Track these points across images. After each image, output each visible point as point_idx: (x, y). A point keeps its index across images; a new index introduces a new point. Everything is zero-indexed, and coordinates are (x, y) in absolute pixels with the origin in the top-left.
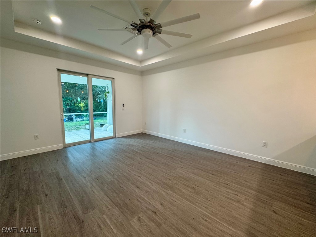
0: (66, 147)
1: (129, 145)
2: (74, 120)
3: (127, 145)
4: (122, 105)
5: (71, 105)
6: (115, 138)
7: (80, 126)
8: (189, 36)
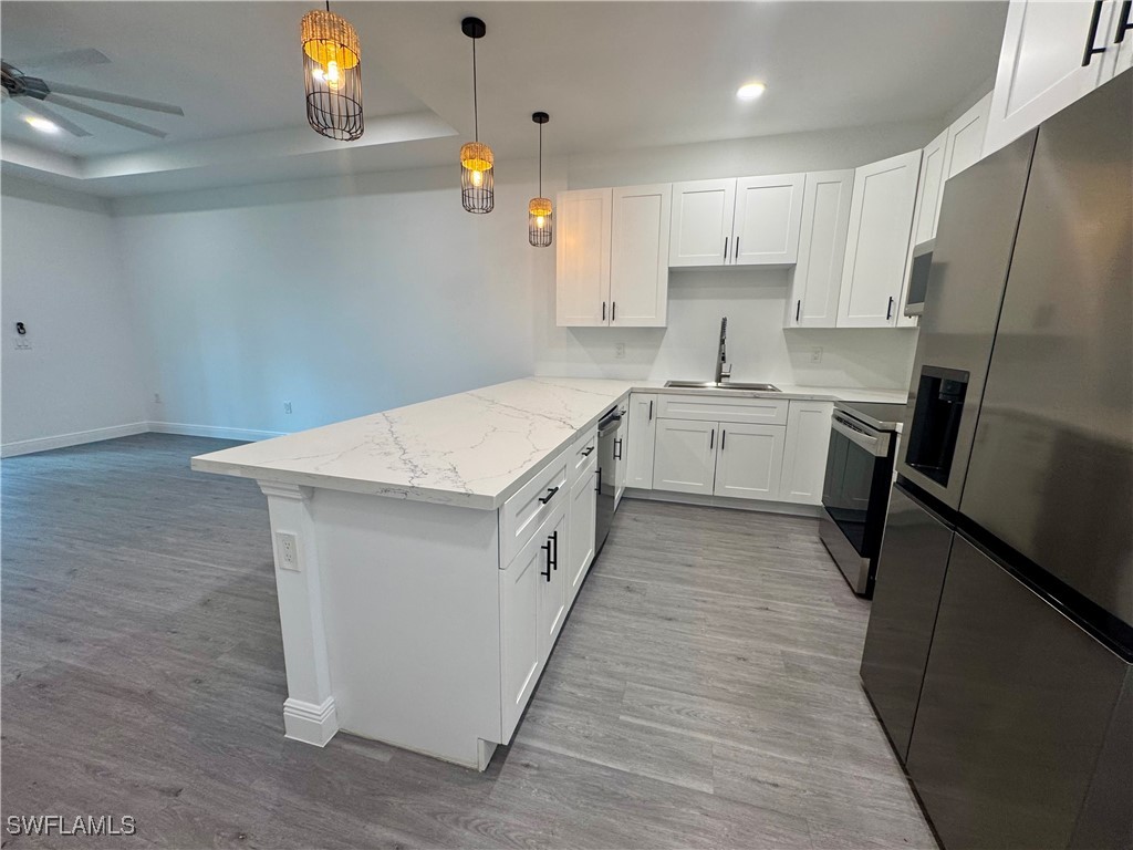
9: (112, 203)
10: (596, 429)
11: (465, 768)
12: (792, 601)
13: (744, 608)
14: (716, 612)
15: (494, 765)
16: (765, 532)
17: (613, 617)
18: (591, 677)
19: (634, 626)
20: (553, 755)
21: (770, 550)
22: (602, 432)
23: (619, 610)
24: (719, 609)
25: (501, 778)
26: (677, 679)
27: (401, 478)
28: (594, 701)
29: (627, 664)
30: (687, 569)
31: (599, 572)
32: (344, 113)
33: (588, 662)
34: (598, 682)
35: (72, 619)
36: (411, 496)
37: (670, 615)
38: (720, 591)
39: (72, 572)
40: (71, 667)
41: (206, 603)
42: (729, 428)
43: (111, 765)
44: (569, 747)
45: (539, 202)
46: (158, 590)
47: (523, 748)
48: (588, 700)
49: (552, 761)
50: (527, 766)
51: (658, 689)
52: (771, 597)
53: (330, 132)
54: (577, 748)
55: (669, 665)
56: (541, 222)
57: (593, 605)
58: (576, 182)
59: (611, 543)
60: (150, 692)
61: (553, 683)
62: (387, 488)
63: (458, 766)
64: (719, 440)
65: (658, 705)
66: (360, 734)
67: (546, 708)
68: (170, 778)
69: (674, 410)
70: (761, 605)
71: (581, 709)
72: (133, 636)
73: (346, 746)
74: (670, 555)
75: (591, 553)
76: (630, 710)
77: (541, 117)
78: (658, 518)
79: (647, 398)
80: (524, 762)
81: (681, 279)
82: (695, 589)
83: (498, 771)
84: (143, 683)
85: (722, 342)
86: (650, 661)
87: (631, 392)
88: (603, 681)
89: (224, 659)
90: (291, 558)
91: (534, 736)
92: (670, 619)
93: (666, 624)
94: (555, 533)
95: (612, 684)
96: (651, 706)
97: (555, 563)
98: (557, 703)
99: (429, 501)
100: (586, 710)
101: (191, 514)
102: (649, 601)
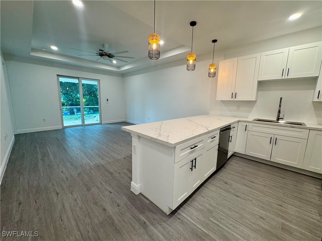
0: (65, 128)
1: (108, 128)
2: (75, 114)
3: (107, 128)
4: (107, 100)
5: (73, 101)
6: (101, 124)
7: (79, 118)
8: (134, 58)
9: (123, 75)
10: (219, 131)
11: (164, 212)
12: (295, 207)
13: (270, 202)
14: (258, 200)
15: (171, 214)
16: (292, 179)
17: (218, 190)
18: (204, 203)
19: (224, 194)
20: (187, 219)
21: (291, 186)
22: (221, 133)
23: (221, 188)
24: (259, 199)
25: (171, 218)
26: (234, 215)
27: (155, 136)
28: (203, 210)
29: (217, 204)
30: (251, 183)
31: (217, 175)
32: (155, 54)
33: (205, 199)
34: (206, 206)
35: (105, 156)
36: (156, 141)
37: (238, 195)
38: (262, 193)
39: (106, 147)
40: (103, 164)
41: (125, 158)
42: (278, 137)
43: (104, 184)
44: (192, 219)
45: (212, 65)
46: (118, 154)
47: (179, 214)
48: (202, 209)
49: (186, 221)
50: (179, 219)
51: (225, 215)
52: (285, 202)
53: (153, 58)
54: (194, 220)
55: (232, 210)
56: (212, 70)
57: (212, 184)
58: (226, 57)
59: (225, 168)
60: (112, 173)
61: (193, 201)
62: (152, 138)
63: (163, 211)
64: (274, 141)
65: (224, 220)
66: (144, 195)
67: (189, 207)
68: (111, 190)
69: (255, 129)
70: (278, 203)
71: (199, 211)
72: (112, 161)
73: (141, 196)
74: (245, 177)
75: (214, 169)
76: (213, 217)
77: (215, 41)
78: (245, 164)
79: (245, 124)
80: (179, 217)
81: (262, 84)
82: (251, 190)
83: (171, 217)
84: (111, 170)
85: (280, 106)
86: (226, 206)
87: (239, 122)
88: (208, 206)
89: (125, 171)
90: (135, 151)
91: (183, 212)
92: (238, 197)
93: (236, 197)
94: (196, 158)
95: (210, 208)
96: (221, 219)
97: (195, 167)
98: (192, 207)
99: (160, 142)
100: (200, 212)
101: (127, 139)
102: (232, 189)
